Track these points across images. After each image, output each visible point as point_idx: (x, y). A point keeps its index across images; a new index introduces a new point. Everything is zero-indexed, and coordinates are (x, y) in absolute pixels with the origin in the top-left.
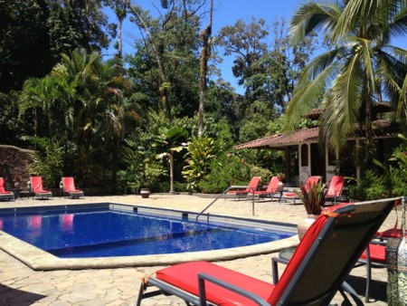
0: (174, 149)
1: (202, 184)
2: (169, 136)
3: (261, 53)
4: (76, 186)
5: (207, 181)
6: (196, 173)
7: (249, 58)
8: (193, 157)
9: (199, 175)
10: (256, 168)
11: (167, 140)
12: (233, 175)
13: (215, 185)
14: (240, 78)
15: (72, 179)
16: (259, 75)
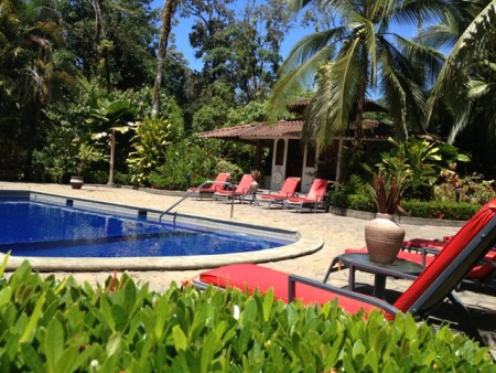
0: (118, 129)
1: (152, 177)
2: (112, 111)
3: (227, 22)
5: (159, 173)
6: (146, 162)
7: (212, 25)
8: (143, 141)
9: (149, 165)
10: (223, 162)
11: (108, 116)
12: (193, 169)
13: (170, 180)
14: (198, 49)
16: (222, 48)
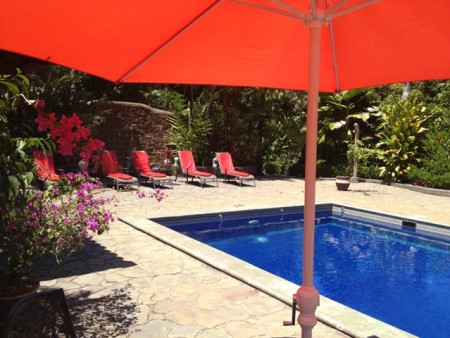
1: (410, 170)
4: (235, 165)
11: (343, 102)
15: (228, 156)
